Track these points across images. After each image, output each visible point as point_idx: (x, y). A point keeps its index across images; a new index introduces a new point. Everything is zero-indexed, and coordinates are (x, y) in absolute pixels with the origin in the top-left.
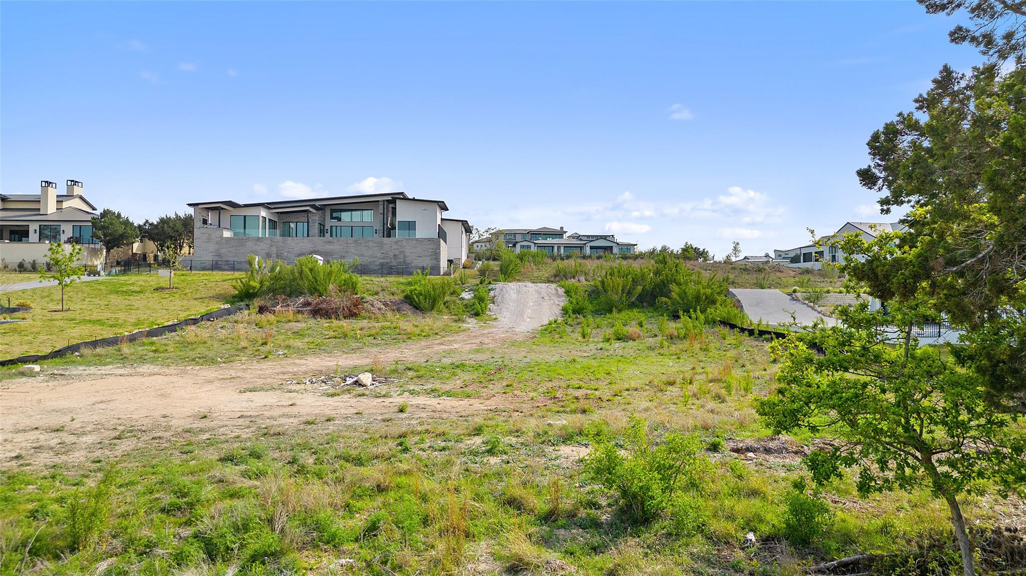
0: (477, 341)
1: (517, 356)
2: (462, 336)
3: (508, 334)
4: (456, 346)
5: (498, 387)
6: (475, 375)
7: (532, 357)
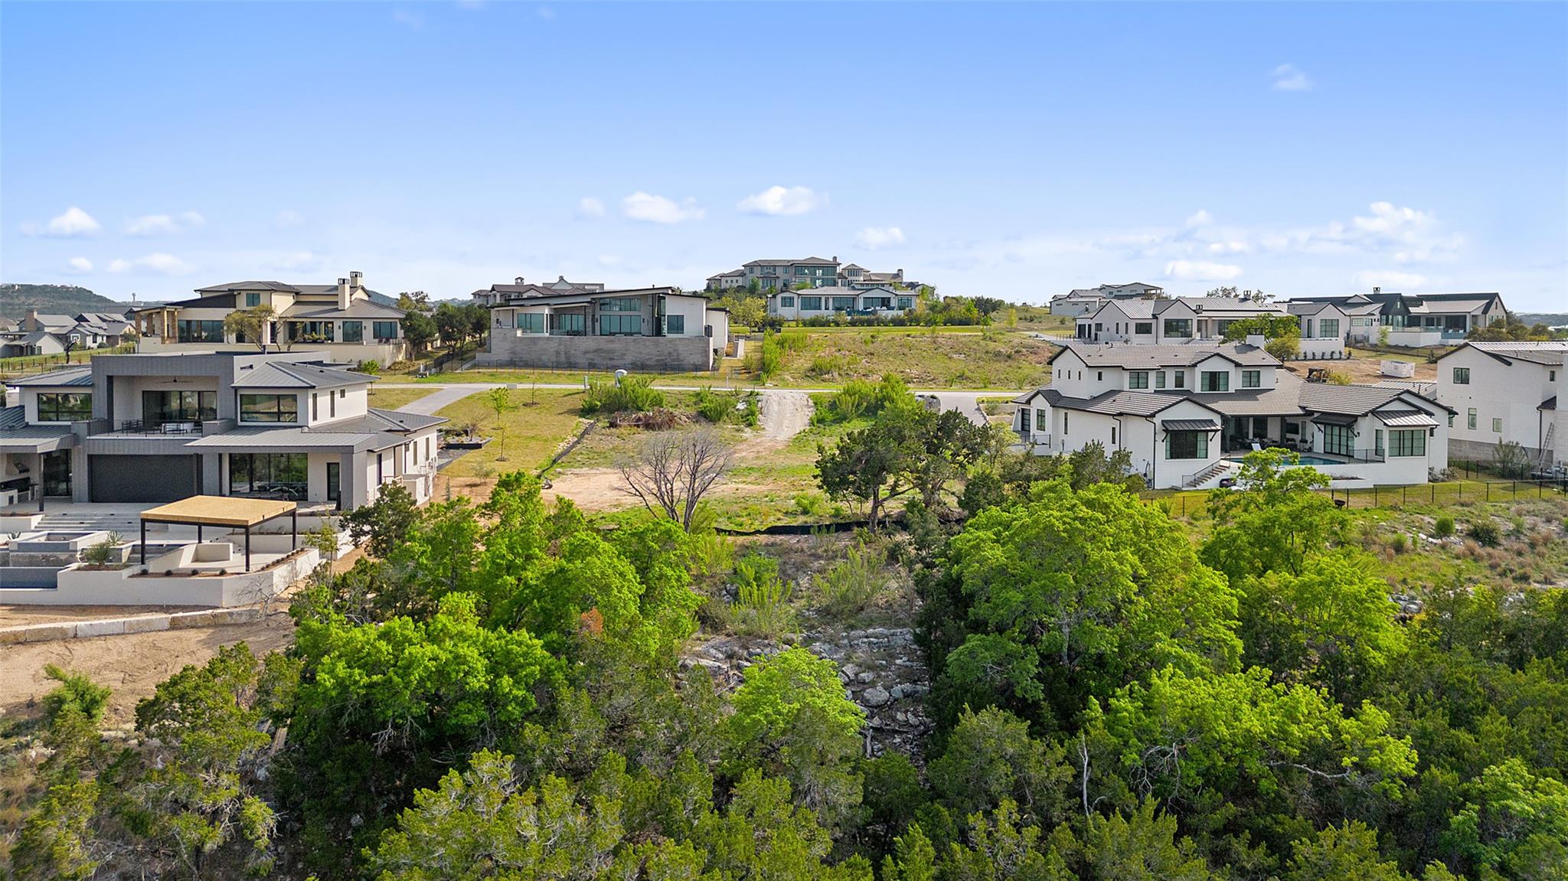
0: (755, 450)
1: (780, 461)
2: (744, 446)
3: (773, 443)
4: (744, 454)
5: (770, 480)
6: (759, 474)
7: (788, 462)
